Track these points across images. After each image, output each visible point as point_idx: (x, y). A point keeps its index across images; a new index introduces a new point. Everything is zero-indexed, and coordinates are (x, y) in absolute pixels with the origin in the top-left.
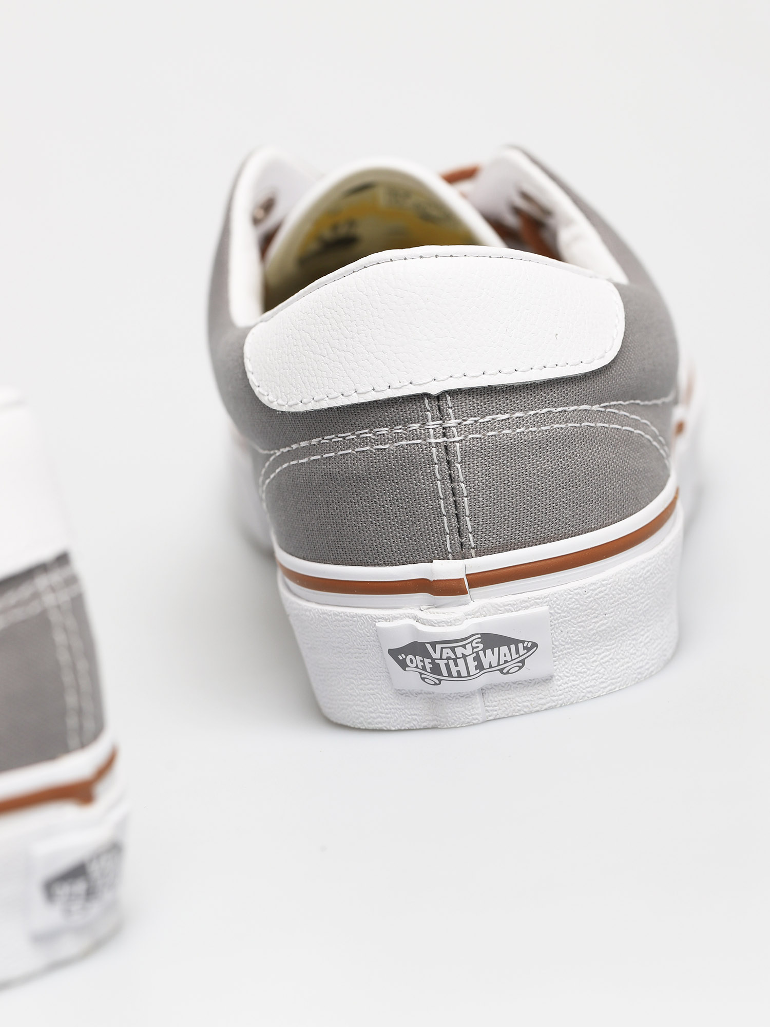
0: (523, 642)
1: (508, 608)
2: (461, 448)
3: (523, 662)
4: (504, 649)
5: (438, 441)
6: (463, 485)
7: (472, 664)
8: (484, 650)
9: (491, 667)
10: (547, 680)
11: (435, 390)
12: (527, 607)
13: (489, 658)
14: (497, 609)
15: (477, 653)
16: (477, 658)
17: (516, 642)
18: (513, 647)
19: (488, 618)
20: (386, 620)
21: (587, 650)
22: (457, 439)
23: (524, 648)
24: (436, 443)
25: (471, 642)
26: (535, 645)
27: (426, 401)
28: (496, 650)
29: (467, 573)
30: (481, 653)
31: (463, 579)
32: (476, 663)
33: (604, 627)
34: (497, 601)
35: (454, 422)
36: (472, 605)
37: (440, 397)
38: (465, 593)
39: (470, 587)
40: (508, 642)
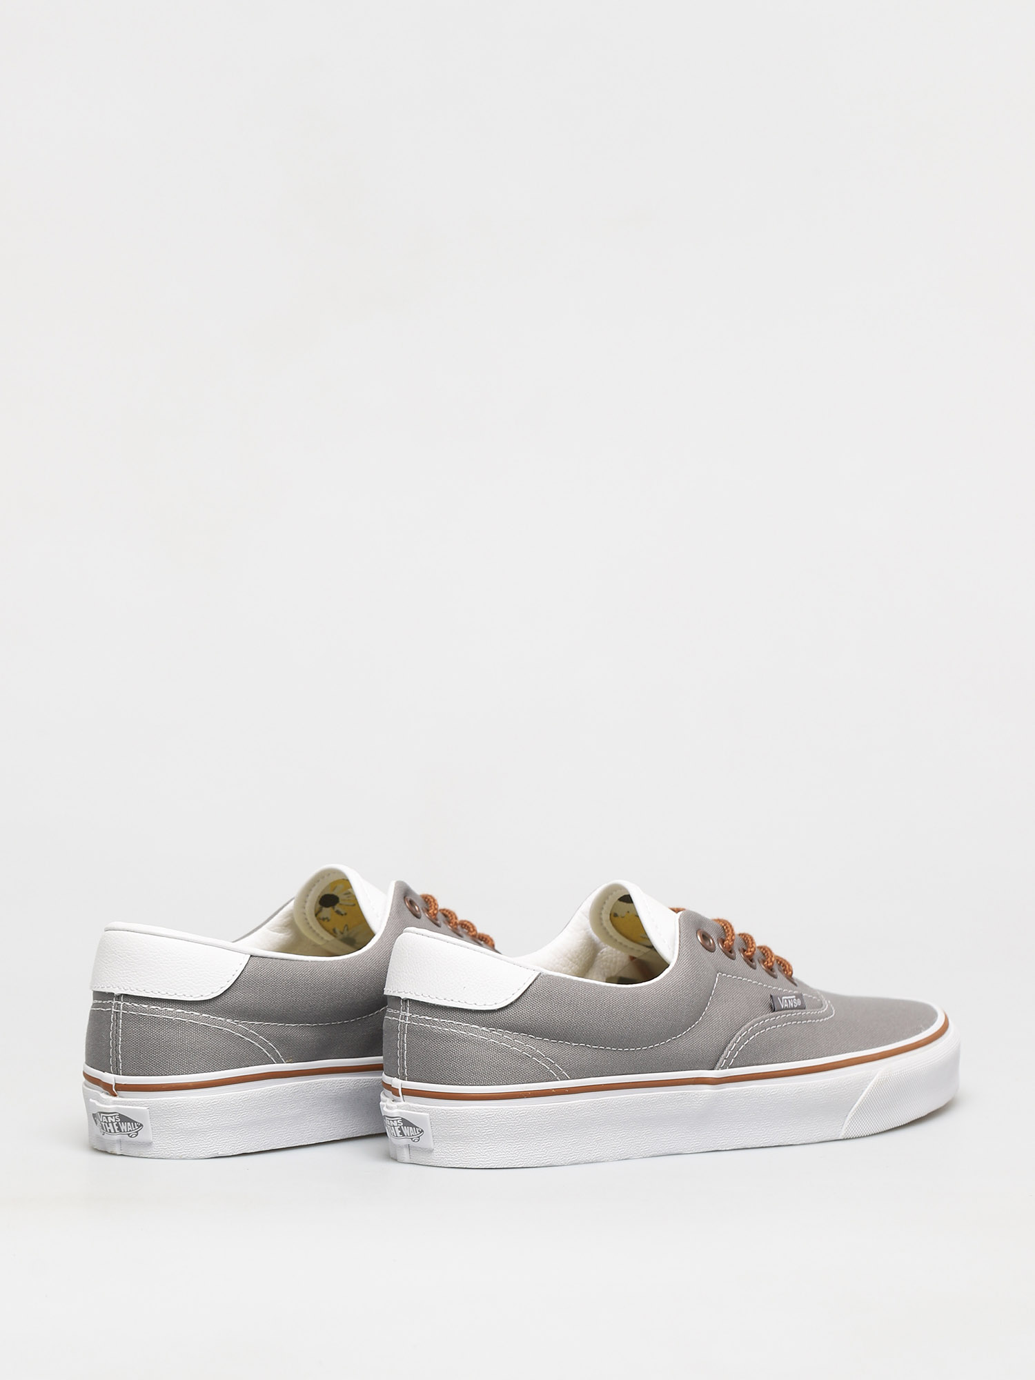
1: (414, 1109)
2: (408, 1027)
3: (419, 1137)
8: (403, 1126)
10: (431, 1151)
12: (421, 1112)
15: (400, 1126)
22: (408, 1022)
26: (423, 1131)
29: (403, 1087)
31: (398, 1089)
34: (411, 1104)
35: (408, 1014)
36: (402, 1103)
37: (406, 1000)
38: (399, 1096)
39: (403, 1095)
40: (413, 1126)
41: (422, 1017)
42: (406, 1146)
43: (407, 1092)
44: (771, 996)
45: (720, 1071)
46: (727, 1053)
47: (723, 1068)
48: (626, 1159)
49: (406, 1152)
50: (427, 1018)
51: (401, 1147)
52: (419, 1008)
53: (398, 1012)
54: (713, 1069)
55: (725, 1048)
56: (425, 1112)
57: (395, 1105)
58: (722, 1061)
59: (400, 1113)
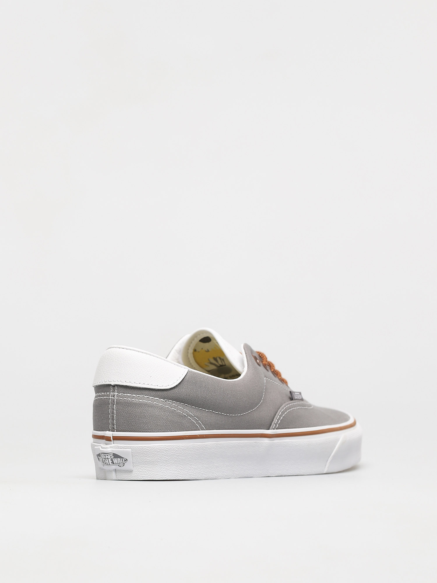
0: (124, 458)
1: (121, 448)
2: (116, 401)
3: (124, 464)
4: (119, 459)
5: (112, 398)
6: (115, 411)
7: (110, 462)
8: (114, 458)
9: (116, 464)
10: (131, 471)
11: (113, 384)
12: (126, 449)
13: (115, 461)
14: (118, 447)
15: (112, 458)
16: (112, 460)
17: (122, 458)
18: (121, 459)
19: (116, 449)
20: (97, 446)
21: (144, 466)
22: (116, 398)
23: (124, 460)
24: (111, 398)
25: (110, 455)
26: (127, 460)
27: (111, 386)
28: (117, 459)
29: (113, 436)
30: (113, 459)
31: (110, 437)
32: (111, 461)
33: (148, 460)
34: (119, 445)
35: (116, 394)
36: (113, 445)
37: (114, 386)
38: (111, 441)
39: (113, 440)
40: (120, 457)
41: (125, 394)
42: (114, 470)
43: (116, 438)
44: (290, 392)
45: (272, 430)
46: (275, 421)
47: (274, 429)
48: (228, 479)
49: (114, 473)
50: (129, 395)
51: (110, 471)
52: (123, 390)
53: (108, 393)
54: (269, 429)
55: (274, 418)
56: (129, 448)
57: (108, 446)
58: (273, 425)
59: (112, 450)
